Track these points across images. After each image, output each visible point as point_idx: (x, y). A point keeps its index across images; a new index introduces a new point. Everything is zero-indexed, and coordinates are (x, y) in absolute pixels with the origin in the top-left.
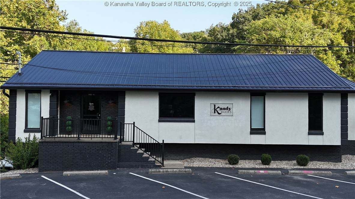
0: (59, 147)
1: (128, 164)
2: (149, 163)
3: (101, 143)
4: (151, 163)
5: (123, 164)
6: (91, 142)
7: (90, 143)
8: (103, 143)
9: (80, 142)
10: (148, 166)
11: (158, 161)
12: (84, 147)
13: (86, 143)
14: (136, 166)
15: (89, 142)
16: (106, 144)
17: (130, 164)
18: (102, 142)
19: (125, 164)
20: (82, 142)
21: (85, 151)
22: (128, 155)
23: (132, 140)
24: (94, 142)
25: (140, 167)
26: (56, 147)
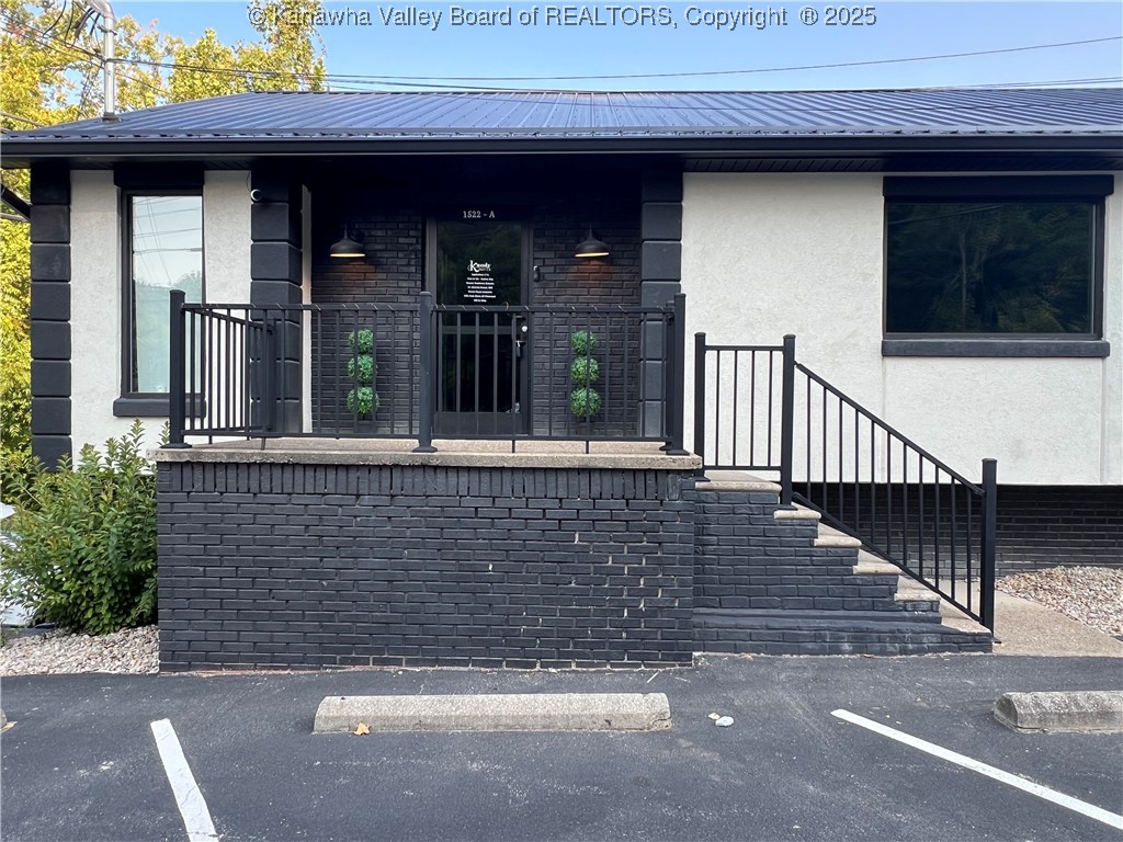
0: (295, 499)
1: (763, 622)
2: (904, 619)
3: (584, 479)
4: (915, 619)
5: (732, 622)
6: (513, 470)
7: (507, 477)
8: (595, 477)
9: (436, 468)
10: (902, 640)
11: (952, 600)
12: (467, 501)
13: (474, 476)
14: (817, 636)
15: (502, 469)
16: (618, 480)
17: (774, 623)
18: (587, 471)
19: (743, 622)
20: (447, 468)
21: (467, 533)
22: (757, 563)
23: (776, 461)
24: (534, 470)
25: (846, 647)
26: (272, 498)
